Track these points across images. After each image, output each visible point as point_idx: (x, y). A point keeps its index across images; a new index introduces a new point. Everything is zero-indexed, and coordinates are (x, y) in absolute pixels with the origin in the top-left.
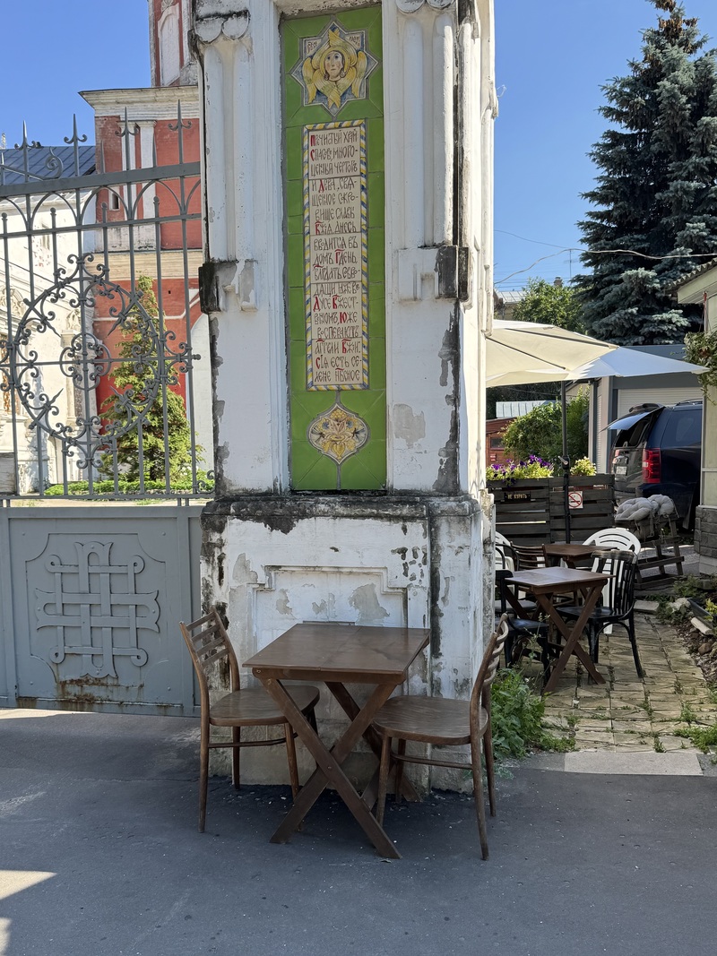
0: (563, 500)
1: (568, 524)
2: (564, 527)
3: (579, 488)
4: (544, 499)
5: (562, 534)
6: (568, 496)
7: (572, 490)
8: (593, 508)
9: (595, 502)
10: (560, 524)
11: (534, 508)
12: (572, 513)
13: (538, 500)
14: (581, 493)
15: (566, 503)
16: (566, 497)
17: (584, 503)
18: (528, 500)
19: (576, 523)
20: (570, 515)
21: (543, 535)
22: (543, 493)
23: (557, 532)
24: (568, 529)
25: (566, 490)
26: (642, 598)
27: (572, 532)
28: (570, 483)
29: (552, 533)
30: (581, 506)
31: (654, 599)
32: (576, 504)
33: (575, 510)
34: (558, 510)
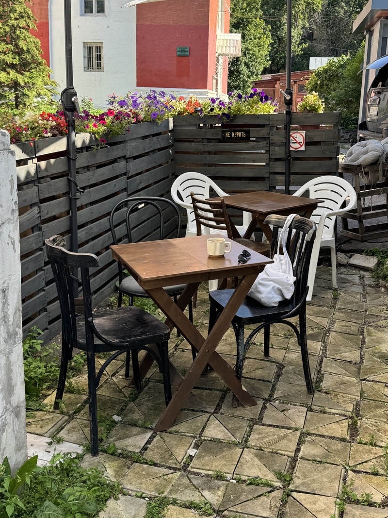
0: (284, 140)
1: (289, 167)
2: (284, 171)
3: (303, 127)
4: (264, 139)
5: (281, 178)
6: (290, 136)
7: (296, 129)
8: (315, 150)
9: (318, 143)
10: (280, 167)
11: (253, 148)
12: (294, 155)
13: (259, 139)
14: (303, 133)
15: (287, 144)
16: (288, 137)
17: (307, 144)
18: (247, 139)
19: (297, 167)
20: (290, 158)
21: (262, 179)
22: (263, 132)
23: (277, 176)
24: (288, 173)
25: (288, 129)
26: (360, 252)
27: (292, 176)
28: (293, 121)
29: (271, 176)
30: (303, 148)
31: (373, 254)
32: (297, 145)
33: (297, 152)
34: (279, 152)
